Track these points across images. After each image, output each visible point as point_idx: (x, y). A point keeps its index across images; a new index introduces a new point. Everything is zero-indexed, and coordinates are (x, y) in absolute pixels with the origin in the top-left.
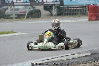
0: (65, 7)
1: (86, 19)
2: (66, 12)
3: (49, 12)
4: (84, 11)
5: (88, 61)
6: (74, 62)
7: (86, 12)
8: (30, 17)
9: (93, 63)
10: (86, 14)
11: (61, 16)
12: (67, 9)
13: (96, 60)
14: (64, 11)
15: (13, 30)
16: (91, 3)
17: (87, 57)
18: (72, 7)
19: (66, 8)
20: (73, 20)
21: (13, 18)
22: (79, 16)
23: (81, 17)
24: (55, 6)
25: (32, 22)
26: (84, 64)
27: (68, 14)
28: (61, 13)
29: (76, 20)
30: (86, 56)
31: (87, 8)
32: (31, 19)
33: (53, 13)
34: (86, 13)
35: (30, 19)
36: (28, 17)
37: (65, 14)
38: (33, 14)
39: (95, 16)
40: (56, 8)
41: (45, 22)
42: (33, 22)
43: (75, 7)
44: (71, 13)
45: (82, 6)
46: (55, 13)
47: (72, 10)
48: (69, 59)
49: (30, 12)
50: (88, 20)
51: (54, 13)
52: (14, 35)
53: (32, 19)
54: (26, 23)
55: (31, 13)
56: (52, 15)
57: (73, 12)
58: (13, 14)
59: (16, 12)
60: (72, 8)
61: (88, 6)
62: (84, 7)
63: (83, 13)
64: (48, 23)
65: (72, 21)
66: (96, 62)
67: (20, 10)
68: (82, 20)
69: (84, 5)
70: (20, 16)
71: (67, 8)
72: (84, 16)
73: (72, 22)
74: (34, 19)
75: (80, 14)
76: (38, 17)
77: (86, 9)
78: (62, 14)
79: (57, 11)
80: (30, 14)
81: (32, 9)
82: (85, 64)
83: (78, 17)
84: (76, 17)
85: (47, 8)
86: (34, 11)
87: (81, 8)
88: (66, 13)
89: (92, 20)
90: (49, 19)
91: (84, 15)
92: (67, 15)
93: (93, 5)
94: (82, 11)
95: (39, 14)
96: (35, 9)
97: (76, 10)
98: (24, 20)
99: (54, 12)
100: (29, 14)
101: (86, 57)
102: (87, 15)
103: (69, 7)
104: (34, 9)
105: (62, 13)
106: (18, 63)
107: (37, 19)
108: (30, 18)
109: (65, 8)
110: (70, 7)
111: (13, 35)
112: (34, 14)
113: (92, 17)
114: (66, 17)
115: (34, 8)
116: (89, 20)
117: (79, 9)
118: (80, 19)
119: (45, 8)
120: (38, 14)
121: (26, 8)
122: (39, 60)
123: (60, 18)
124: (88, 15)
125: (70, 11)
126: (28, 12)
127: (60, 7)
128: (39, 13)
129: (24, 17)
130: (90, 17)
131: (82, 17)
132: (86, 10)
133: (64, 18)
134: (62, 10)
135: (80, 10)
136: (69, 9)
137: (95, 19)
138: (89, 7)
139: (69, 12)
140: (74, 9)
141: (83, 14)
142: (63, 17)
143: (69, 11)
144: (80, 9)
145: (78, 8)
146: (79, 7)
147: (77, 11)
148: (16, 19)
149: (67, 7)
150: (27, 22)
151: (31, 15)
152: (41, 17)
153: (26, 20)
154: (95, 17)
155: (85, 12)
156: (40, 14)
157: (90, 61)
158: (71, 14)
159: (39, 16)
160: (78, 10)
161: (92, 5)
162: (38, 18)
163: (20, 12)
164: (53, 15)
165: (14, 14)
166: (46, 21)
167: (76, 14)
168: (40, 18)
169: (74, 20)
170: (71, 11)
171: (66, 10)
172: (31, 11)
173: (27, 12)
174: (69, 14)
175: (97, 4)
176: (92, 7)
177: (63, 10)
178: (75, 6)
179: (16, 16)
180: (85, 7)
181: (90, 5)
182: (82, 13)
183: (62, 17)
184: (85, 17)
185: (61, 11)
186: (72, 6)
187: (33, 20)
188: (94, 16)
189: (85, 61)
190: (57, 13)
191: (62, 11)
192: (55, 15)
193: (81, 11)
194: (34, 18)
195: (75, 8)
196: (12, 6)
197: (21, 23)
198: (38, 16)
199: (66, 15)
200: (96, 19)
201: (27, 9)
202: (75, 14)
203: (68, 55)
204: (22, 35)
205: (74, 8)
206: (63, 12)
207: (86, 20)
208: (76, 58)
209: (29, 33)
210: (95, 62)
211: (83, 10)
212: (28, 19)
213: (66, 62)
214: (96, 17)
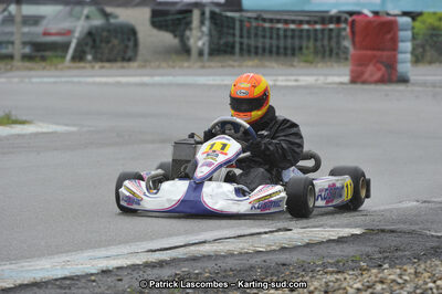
0: (249, 18)
1: (339, 74)
2: (252, 42)
3: (175, 36)
4: (330, 38)
5: (350, 263)
6: (287, 262)
7: (338, 43)
8: (89, 57)
9: (375, 271)
10: (337, 54)
11: (227, 57)
12: (256, 28)
13: (385, 258)
14: (241, 37)
15: (13, 113)
16: (364, 5)
17: (345, 245)
18: (278, 21)
19: (250, 22)
20: (280, 78)
21: (10, 57)
22: (306, 61)
23: (316, 67)
24: (203, 14)
25: (98, 79)
26: (332, 273)
27: (260, 51)
28: (226, 44)
29: (293, 78)
30: (341, 240)
31: (343, 26)
32: (93, 67)
33: (192, 42)
34: (339, 48)
35: (88, 65)
36: (79, 57)
37: (245, 47)
38: (101, 41)
39: (379, 65)
40: (207, 23)
41: (157, 79)
42: (104, 80)
43: (293, 22)
44: (271, 46)
45: (324, 18)
46: (200, 44)
47: (278, 35)
48: (267, 252)
49: (90, 34)
50: (346, 79)
51: (196, 42)
52: (19, 135)
53: (97, 65)
54: (73, 83)
55: (94, 41)
56: (185, 50)
57: (282, 44)
58: (12, 39)
59: (26, 29)
60: (280, 26)
61: (350, 19)
62: (331, 23)
63: (327, 49)
64: (170, 85)
65: (279, 83)
66: (386, 266)
67: (44, 22)
68: (322, 79)
69: (334, 12)
70: (43, 51)
71: (254, 24)
72: (329, 64)
73: (275, 86)
74: (107, 65)
75: (312, 50)
76: (124, 60)
77: (340, 30)
78: (233, 47)
79: (210, 35)
80: (90, 43)
81: (98, 22)
82: (339, 276)
83: (302, 64)
84: (295, 64)
85: (166, 21)
86: (109, 31)
87: (318, 27)
88: (249, 46)
89: (364, 82)
90: (173, 67)
91: (331, 55)
92: (256, 53)
93: (370, 15)
94: (322, 39)
95: (131, 44)
96: (112, 21)
97: (297, 34)
98: (61, 69)
99: (199, 37)
100: (87, 44)
101: (342, 242)
102: (342, 56)
103: (264, 20)
104: (108, 20)
105: (234, 42)
106: (39, 256)
107: (119, 64)
108: (90, 62)
109: (246, 24)
110: (271, 21)
111: (13, 135)
112: (108, 42)
113: (366, 65)
114: (250, 63)
115: (106, 15)
116: (353, 81)
117: (308, 31)
118: (312, 75)
119: (156, 19)
120: (127, 47)
121: (70, 14)
122: (134, 248)
123: (222, 67)
124: (349, 57)
125: (268, 34)
126: (81, 32)
127: (227, 17)
128: (129, 40)
129: (64, 57)
130: (359, 68)
131: (319, 65)
132: (338, 36)
133: (240, 66)
134: (231, 31)
135: (312, 35)
136: (264, 29)
137: (378, 75)
138: (353, 21)
139: (264, 43)
140: (285, 30)
141: (328, 53)
142: (236, 64)
143: (264, 37)
144: (316, 30)
145: (306, 27)
146: (308, 22)
147: (301, 37)
148: (27, 64)
149: (256, 19)
150: (76, 79)
151: (94, 47)
152: (139, 58)
153: (69, 68)
154: (379, 70)
155: (333, 44)
156: (136, 44)
157: (362, 264)
158: (274, 49)
159: (130, 53)
160: (305, 34)
161: (366, 16)
162: (125, 64)
163: (46, 34)
164: (194, 52)
165: (17, 39)
166: (162, 75)
167: (293, 49)
168: (134, 64)
169: (284, 78)
170: (275, 36)
171: (249, 32)
172: (94, 31)
173: (77, 34)
174: (264, 50)
175: (391, 12)
176: (370, 23)
177: (237, 32)
178: (293, 18)
179: (27, 50)
180: (337, 19)
181: (359, 13)
182: (323, 46)
183: (231, 63)
184: (335, 65)
185: (228, 34)
186: (278, 17)
187: (103, 71)
188: (375, 65)
189: (338, 262)
190: (211, 42)
191: (234, 35)
192: (201, 53)
193: (316, 40)
194: (109, 61)
195: (292, 26)
196: (8, 5)
197: (46, 80)
198: (125, 52)
199: (249, 52)
200: (383, 76)
201: (79, 18)
202: (289, 52)
203: (260, 233)
204: (55, 133)
205: (286, 22)
206: (237, 39)
207: (337, 79)
208: (296, 248)
209: (85, 129)
210: (380, 266)
211: (326, 37)
212: (82, 64)
213: (252, 261)
214: (383, 69)
